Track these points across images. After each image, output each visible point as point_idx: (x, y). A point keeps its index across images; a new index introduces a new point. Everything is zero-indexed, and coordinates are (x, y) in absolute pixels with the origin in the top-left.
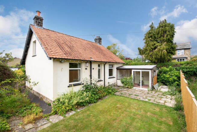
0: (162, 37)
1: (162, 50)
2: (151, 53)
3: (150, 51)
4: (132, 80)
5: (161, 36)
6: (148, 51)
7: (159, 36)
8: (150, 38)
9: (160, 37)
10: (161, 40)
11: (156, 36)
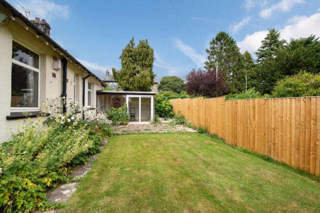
0: (144, 61)
1: (146, 77)
2: (131, 79)
3: (131, 77)
4: (127, 111)
5: (143, 59)
6: (128, 76)
7: (141, 58)
8: (131, 59)
9: (141, 60)
10: (142, 64)
11: (137, 57)
